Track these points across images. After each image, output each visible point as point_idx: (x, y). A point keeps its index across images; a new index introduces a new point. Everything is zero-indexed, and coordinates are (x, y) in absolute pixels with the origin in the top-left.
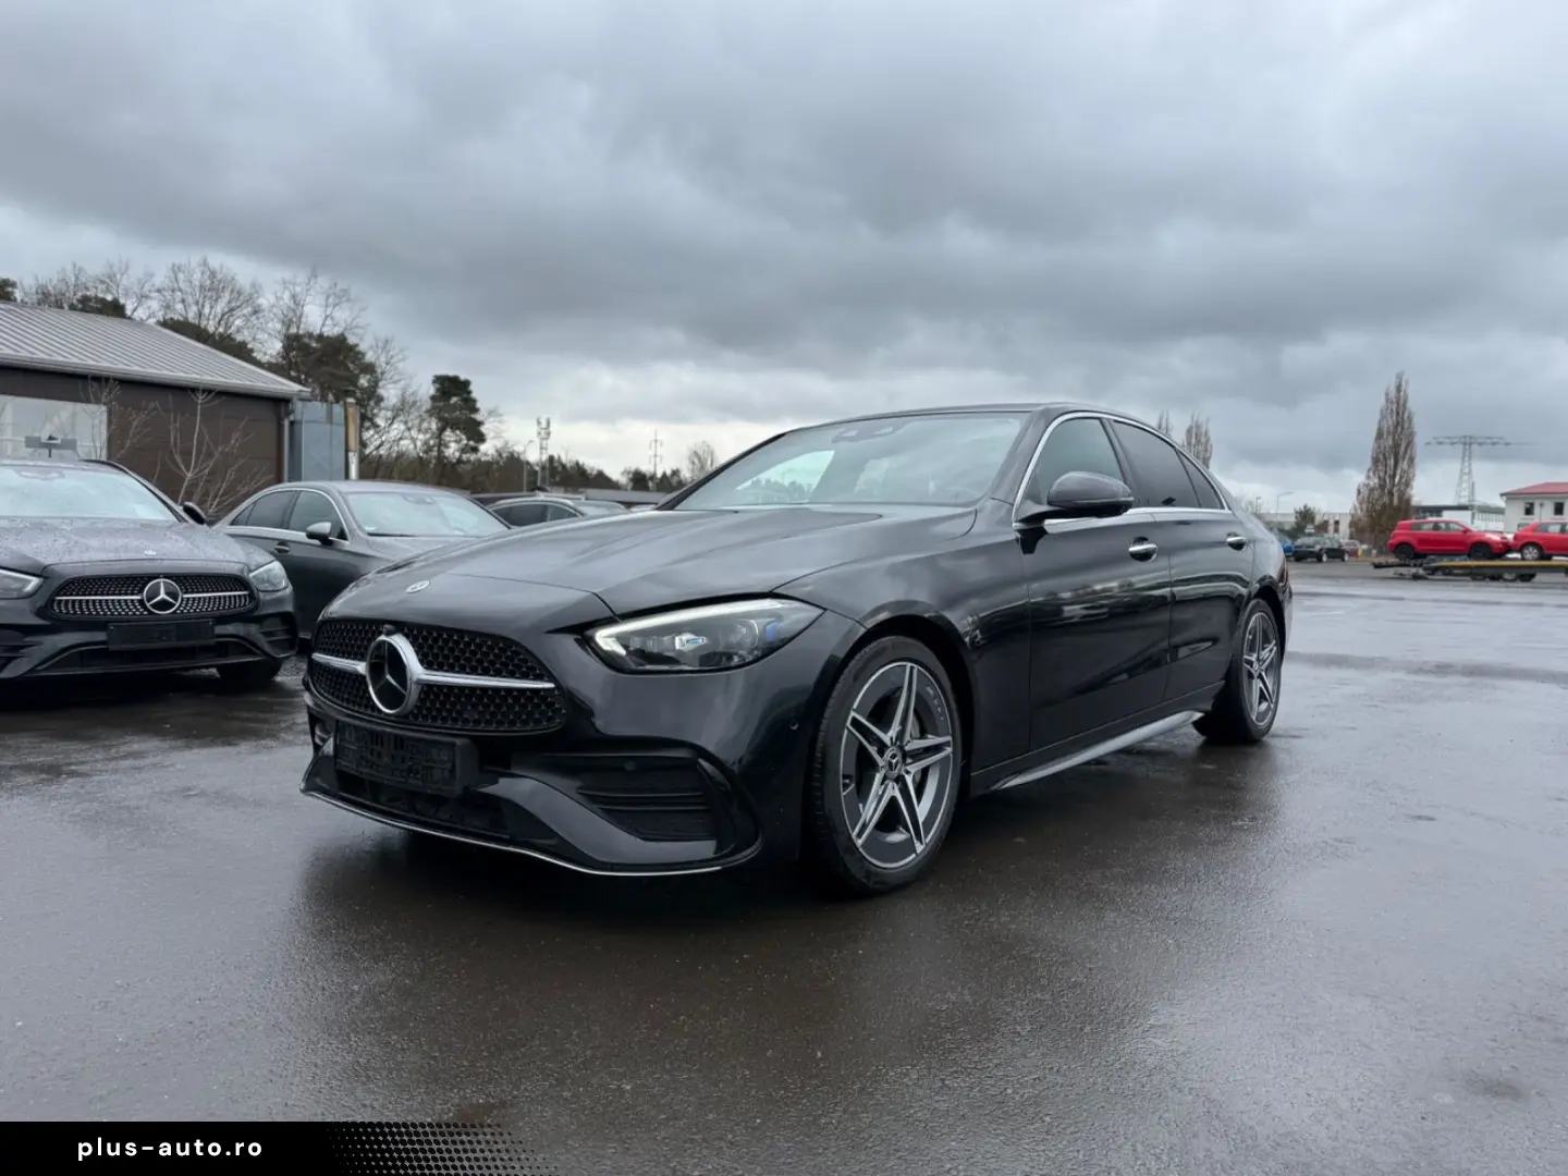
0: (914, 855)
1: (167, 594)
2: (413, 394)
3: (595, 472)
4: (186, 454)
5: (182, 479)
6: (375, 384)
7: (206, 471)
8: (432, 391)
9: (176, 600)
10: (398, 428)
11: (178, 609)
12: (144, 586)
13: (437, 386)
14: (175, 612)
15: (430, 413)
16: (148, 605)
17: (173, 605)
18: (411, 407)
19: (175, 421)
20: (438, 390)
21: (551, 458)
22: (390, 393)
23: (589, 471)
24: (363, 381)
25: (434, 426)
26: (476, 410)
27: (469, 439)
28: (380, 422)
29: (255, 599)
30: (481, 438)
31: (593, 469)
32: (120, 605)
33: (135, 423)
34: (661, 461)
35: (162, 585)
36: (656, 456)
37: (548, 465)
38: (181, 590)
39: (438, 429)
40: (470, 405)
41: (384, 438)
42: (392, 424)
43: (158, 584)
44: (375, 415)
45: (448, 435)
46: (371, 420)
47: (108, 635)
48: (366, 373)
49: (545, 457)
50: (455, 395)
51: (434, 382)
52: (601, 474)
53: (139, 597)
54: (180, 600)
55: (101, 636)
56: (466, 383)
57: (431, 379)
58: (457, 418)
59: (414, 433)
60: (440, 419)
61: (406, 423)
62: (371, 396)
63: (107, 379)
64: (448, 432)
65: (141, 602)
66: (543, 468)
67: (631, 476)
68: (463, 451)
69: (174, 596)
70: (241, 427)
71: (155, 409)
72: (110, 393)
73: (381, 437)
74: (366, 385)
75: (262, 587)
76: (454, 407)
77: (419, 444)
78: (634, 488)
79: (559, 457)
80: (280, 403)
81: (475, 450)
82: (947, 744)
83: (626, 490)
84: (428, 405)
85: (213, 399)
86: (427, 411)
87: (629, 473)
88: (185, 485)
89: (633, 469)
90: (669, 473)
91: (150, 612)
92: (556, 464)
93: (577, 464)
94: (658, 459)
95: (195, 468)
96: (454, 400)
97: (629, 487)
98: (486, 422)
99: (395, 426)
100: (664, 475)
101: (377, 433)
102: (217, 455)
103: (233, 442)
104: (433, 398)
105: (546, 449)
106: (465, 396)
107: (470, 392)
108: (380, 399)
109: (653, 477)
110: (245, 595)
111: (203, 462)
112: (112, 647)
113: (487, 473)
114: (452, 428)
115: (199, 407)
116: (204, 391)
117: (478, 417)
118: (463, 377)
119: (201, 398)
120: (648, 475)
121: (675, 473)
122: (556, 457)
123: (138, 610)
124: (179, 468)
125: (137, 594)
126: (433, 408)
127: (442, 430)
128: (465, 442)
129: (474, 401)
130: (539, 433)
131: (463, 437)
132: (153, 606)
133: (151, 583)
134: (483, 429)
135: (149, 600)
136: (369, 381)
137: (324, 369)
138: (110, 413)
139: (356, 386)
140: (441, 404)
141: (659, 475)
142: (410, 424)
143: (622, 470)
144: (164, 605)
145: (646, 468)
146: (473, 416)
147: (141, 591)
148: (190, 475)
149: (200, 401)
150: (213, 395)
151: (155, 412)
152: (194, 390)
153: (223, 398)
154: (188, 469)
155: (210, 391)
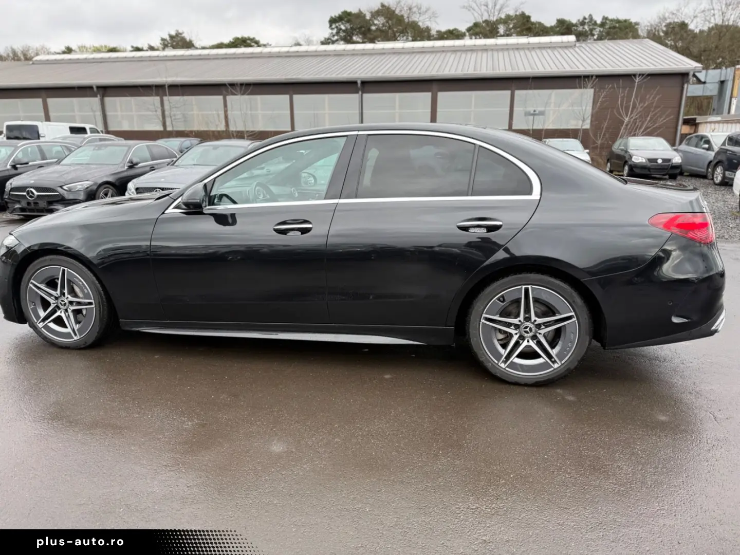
4: (627, 108)
5: (623, 121)
7: (636, 117)
19: (623, 92)
33: (602, 97)
63: (592, 76)
71: (613, 87)
72: (592, 83)
80: (683, 76)
85: (644, 78)
88: (625, 124)
95: (631, 115)
102: (639, 108)
115: (636, 84)
116: (640, 75)
119: (638, 79)
124: (621, 116)
138: (594, 92)
148: (627, 119)
149: (637, 81)
150: (644, 76)
151: (612, 90)
152: (635, 75)
153: (649, 77)
154: (627, 116)
155: (643, 75)
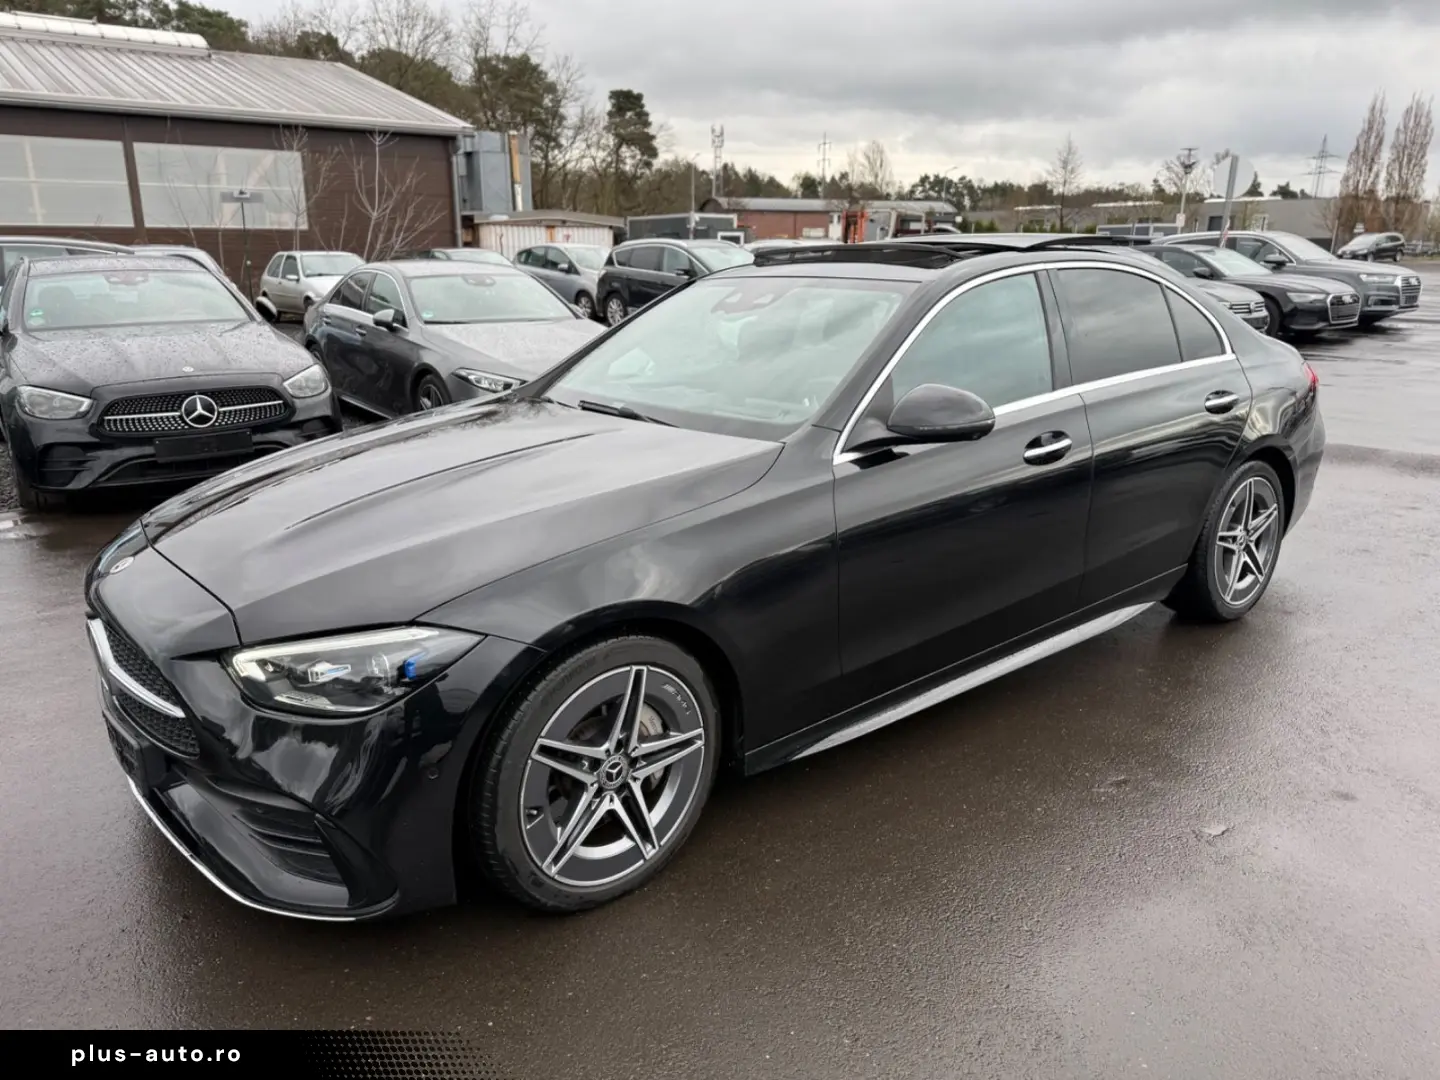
0: (641, 862)
1: (204, 409)
2: (590, 112)
3: (766, 179)
4: (370, 194)
5: (370, 219)
6: (557, 103)
7: (388, 211)
8: (608, 106)
9: (213, 413)
10: (580, 145)
11: (216, 421)
12: (182, 402)
13: (613, 101)
14: (213, 425)
15: (607, 129)
16: (187, 420)
17: (211, 419)
18: (591, 124)
19: (358, 164)
20: (614, 106)
21: (725, 167)
22: (571, 111)
23: (761, 178)
24: (547, 101)
25: (611, 143)
26: (647, 124)
27: (643, 154)
28: (563, 141)
29: (290, 407)
30: (653, 152)
31: (764, 175)
32: (162, 421)
33: (324, 169)
34: (829, 164)
35: (198, 401)
36: (824, 160)
37: (722, 173)
38: (217, 404)
39: (615, 145)
40: (643, 118)
41: (567, 157)
42: (573, 143)
43: (194, 401)
44: (558, 135)
45: (625, 151)
46: (555, 139)
47: (156, 449)
48: (549, 93)
49: (719, 166)
50: (629, 110)
51: (611, 97)
52: (772, 181)
53: (177, 414)
54: (216, 413)
55: (148, 450)
56: (639, 97)
57: (608, 94)
58: (632, 133)
59: (593, 151)
60: (617, 135)
61: (586, 140)
62: (556, 116)
63: (296, 127)
64: (624, 149)
65: (181, 417)
66: (718, 177)
67: (801, 181)
68: (636, 166)
69: (210, 410)
70: (414, 166)
71: (339, 153)
72: (300, 140)
73: (564, 156)
74: (550, 105)
75: (298, 393)
76: (629, 123)
77: (598, 161)
78: (804, 196)
79: (733, 165)
80: (447, 140)
81: (648, 165)
82: (698, 737)
83: (796, 197)
84: (604, 121)
85: (388, 140)
86: (605, 128)
87: (799, 178)
88: (373, 223)
89: (803, 173)
90: (837, 177)
91: (190, 426)
92: (731, 172)
93: (750, 171)
94: (827, 162)
95: (379, 207)
96: (629, 114)
97: (799, 193)
98: (658, 136)
99: (576, 145)
100: (833, 179)
101: (561, 152)
102: (395, 195)
103: (408, 181)
104: (610, 114)
105: (720, 157)
106: (638, 110)
107: (642, 106)
108: (563, 118)
109: (822, 181)
110: (279, 404)
111: (386, 200)
112: (161, 460)
113: (659, 189)
114: (627, 144)
115: (377, 149)
116: (380, 133)
117: (651, 131)
118: (636, 91)
119: (378, 139)
120: (818, 180)
121: (844, 176)
122: (730, 165)
123: (179, 425)
124: (364, 207)
125: (176, 411)
126: (611, 124)
127: (619, 146)
128: (639, 157)
129: (647, 115)
130: (714, 142)
131: (638, 152)
132: (192, 420)
133: (187, 400)
134: (656, 143)
135: (188, 415)
136: (552, 100)
137: (513, 91)
138: (303, 158)
139: (541, 107)
140: (618, 120)
141: (828, 180)
142: (589, 142)
143: (792, 175)
144: (201, 419)
145: (815, 173)
146: (646, 130)
147: (180, 408)
148: (375, 214)
149: (377, 143)
150: (388, 136)
151: (340, 156)
152: (371, 132)
153: (397, 139)
154: (373, 209)
155: (385, 133)
